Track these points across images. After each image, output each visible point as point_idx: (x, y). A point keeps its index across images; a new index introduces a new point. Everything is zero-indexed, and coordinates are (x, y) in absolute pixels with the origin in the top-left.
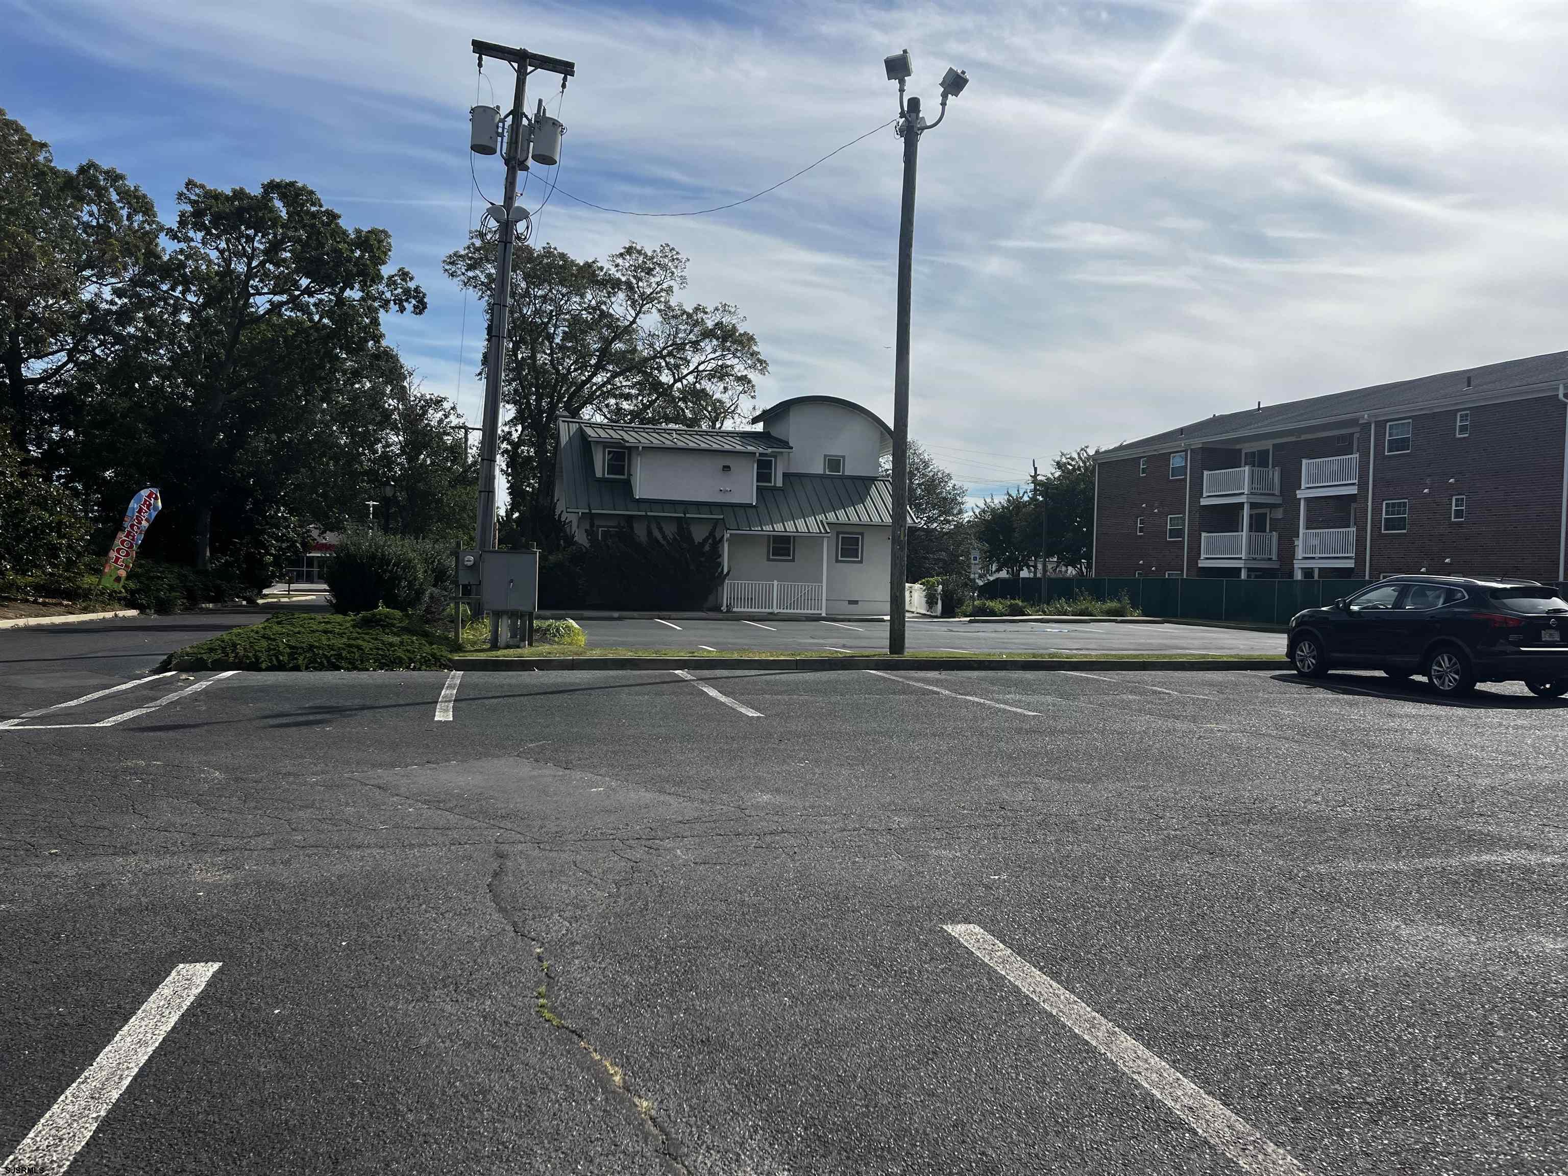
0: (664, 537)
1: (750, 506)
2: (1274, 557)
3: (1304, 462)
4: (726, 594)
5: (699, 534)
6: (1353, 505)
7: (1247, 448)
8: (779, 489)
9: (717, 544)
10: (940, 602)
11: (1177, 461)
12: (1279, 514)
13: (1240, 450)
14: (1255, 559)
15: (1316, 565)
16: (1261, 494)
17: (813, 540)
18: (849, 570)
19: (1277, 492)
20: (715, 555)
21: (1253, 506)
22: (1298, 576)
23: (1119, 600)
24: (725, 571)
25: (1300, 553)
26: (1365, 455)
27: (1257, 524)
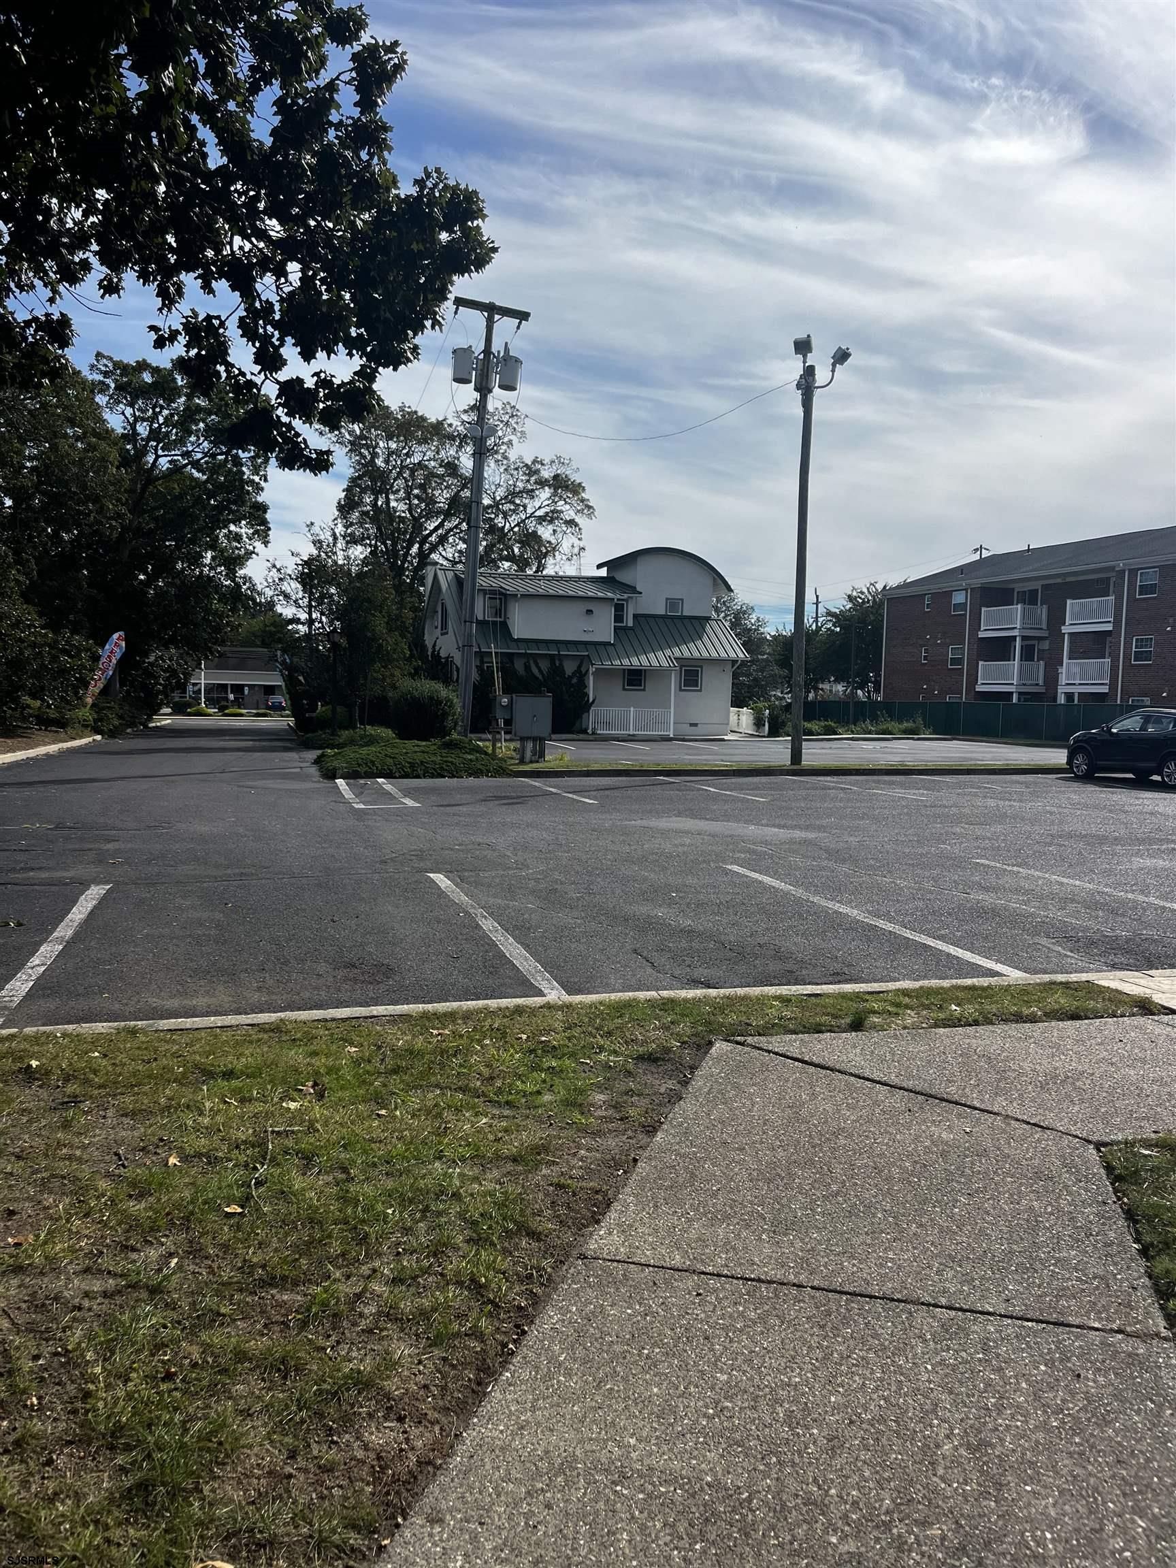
0: (540, 671)
1: (609, 644)
2: (1041, 682)
3: (1069, 602)
4: (592, 719)
5: (569, 668)
6: (1109, 639)
7: (1018, 587)
8: (631, 628)
9: (581, 676)
10: (767, 724)
11: (959, 598)
12: (1046, 645)
13: (1013, 589)
14: (1024, 685)
15: (1076, 690)
16: (1031, 628)
17: (660, 673)
18: (691, 696)
19: (1044, 626)
20: (582, 685)
21: (1024, 638)
22: (1062, 700)
23: (914, 721)
24: (591, 700)
25: (1063, 679)
26: (1119, 598)
27: (1027, 655)
